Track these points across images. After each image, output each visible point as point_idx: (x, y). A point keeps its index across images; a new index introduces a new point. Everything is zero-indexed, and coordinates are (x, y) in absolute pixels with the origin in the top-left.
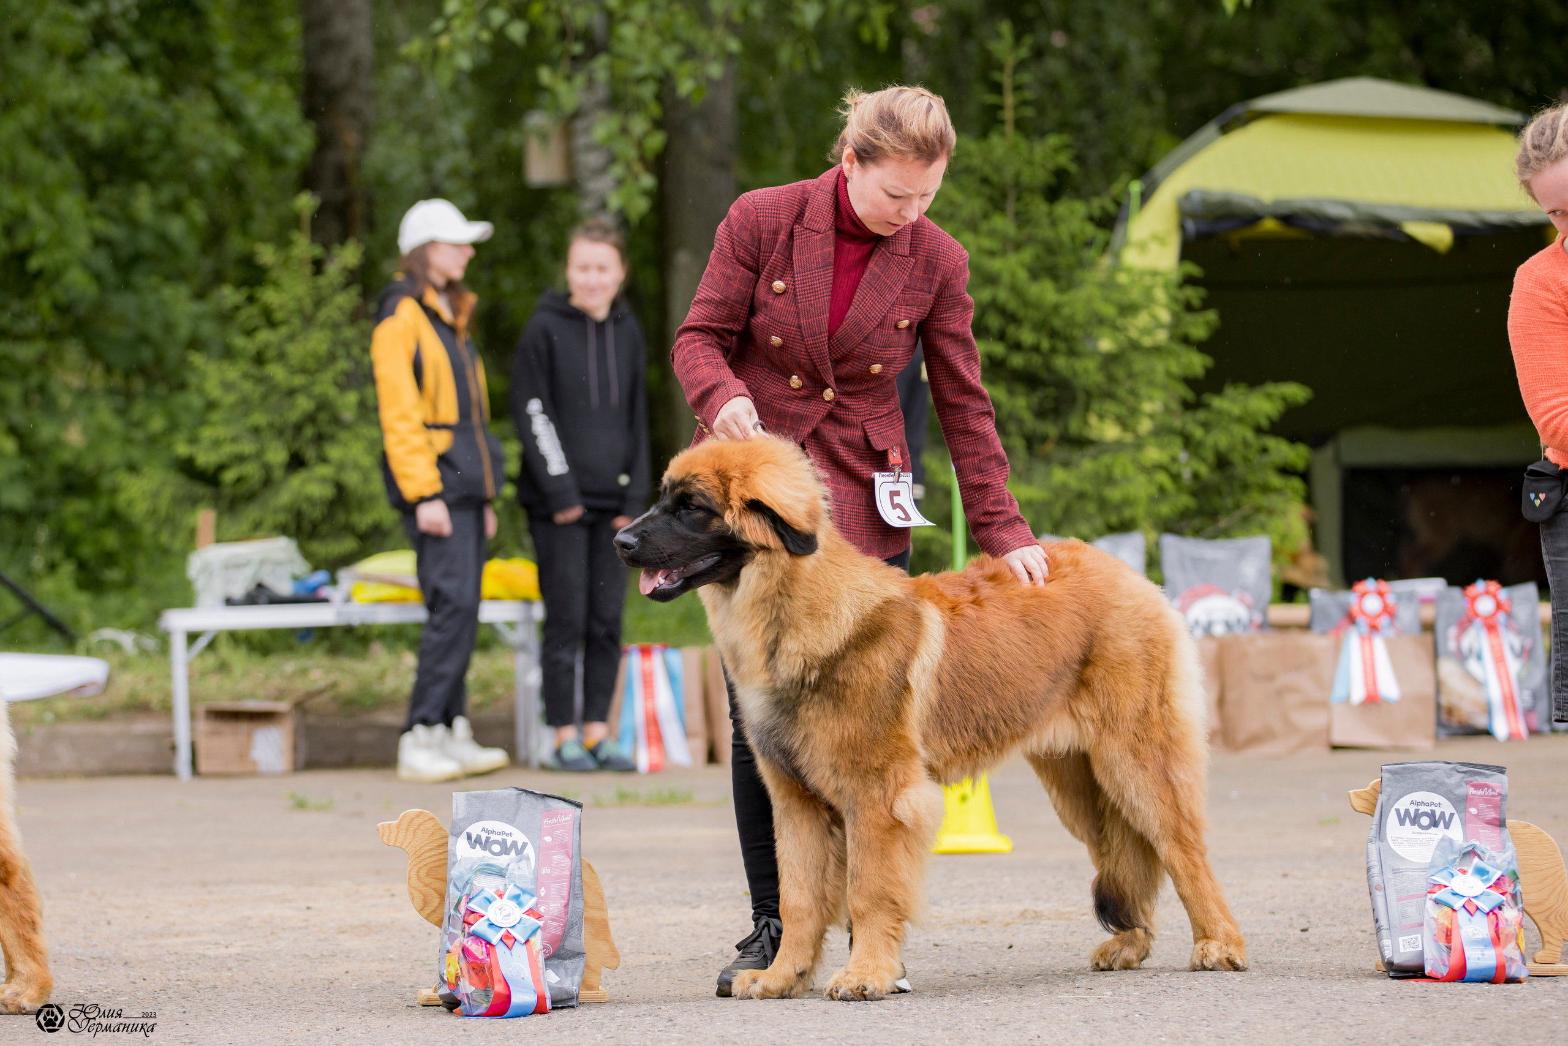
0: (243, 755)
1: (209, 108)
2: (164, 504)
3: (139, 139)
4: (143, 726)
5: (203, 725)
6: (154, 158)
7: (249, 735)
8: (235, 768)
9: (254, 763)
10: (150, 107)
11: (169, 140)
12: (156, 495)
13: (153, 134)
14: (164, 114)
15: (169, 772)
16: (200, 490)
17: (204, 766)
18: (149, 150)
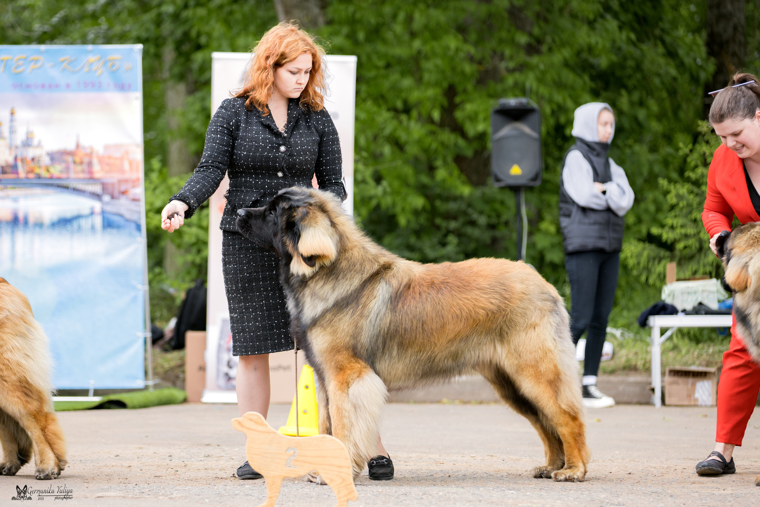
0: (690, 395)
1: (661, 49)
2: (643, 260)
3: (622, 67)
4: (633, 378)
5: (668, 379)
6: (630, 77)
7: (694, 385)
8: (686, 403)
9: (696, 400)
10: (628, 49)
11: (638, 67)
12: (639, 255)
13: (631, 63)
14: (636, 53)
15: (648, 403)
16: (663, 253)
17: (667, 401)
18: (629, 71)
